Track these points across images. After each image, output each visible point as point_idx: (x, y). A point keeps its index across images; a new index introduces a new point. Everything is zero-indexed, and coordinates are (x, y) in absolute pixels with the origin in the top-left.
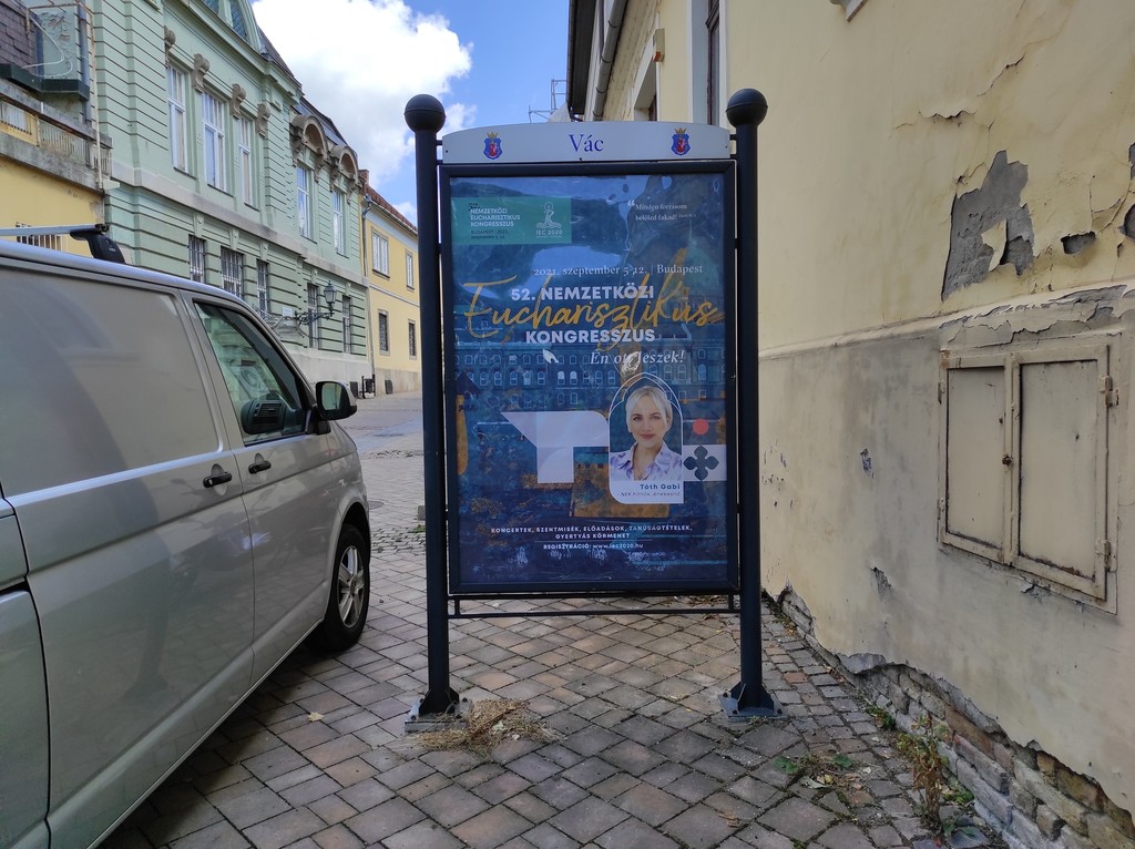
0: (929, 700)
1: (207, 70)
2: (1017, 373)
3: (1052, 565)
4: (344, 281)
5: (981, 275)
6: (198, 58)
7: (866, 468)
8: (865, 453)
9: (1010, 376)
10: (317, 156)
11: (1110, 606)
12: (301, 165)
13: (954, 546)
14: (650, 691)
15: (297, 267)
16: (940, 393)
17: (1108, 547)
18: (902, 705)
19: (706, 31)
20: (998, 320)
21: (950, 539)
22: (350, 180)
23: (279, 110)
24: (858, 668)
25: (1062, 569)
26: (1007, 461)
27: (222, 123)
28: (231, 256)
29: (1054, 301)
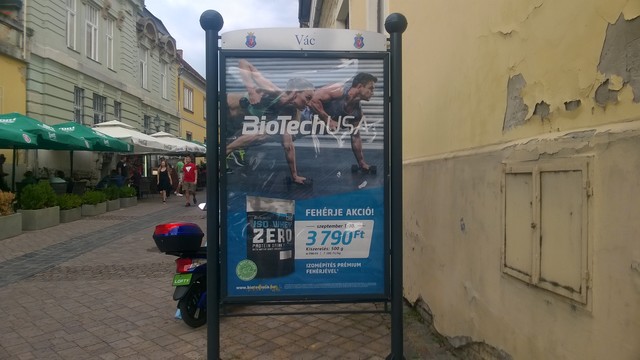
2: (539, 176)
3: (559, 286)
4: (166, 114)
5: (522, 121)
7: (463, 229)
8: (462, 220)
9: (536, 177)
10: (152, 41)
11: (588, 308)
13: (508, 273)
15: (138, 105)
16: (501, 187)
17: (588, 274)
20: (532, 147)
21: (507, 270)
22: (171, 56)
23: (131, 15)
24: (457, 344)
26: (533, 226)
27: (97, 22)
28: (99, 99)
29: (560, 137)
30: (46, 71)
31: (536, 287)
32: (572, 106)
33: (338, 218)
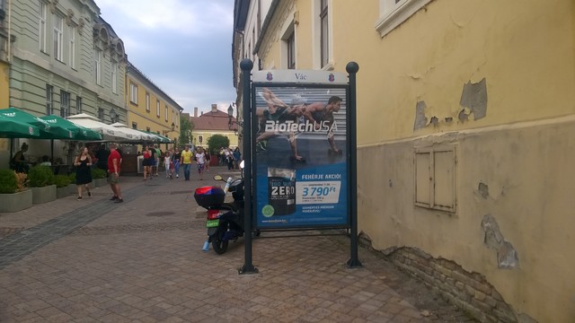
1: (58, 2)
2: (433, 154)
3: (443, 206)
5: (424, 126)
7: (391, 185)
8: (390, 181)
9: (431, 156)
10: (105, 44)
11: (456, 214)
15: (95, 100)
16: (414, 161)
17: (456, 197)
18: (403, 261)
19: (320, 19)
21: (417, 204)
22: (120, 56)
23: (89, 22)
25: (446, 207)
26: (431, 179)
27: (62, 28)
28: (65, 95)
29: (443, 135)
30: (25, 71)
31: (432, 209)
32: (449, 120)
33: (320, 180)
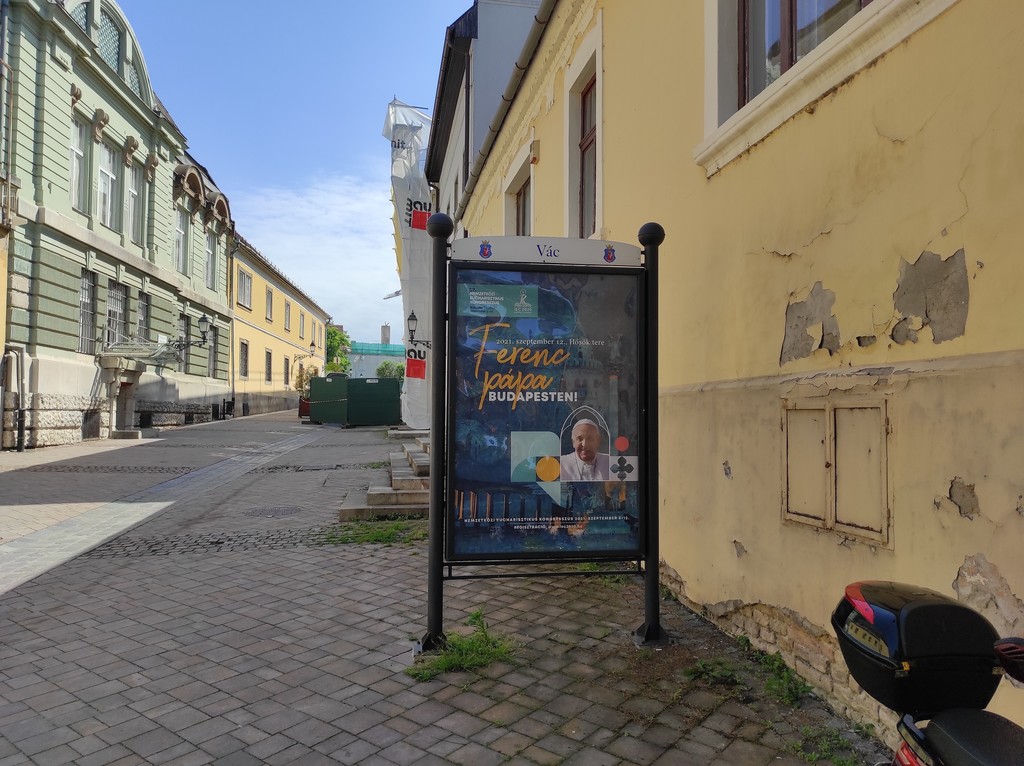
0: (776, 625)
1: (106, 122)
2: (832, 413)
3: (857, 526)
4: (213, 313)
5: (806, 352)
6: (99, 114)
7: (726, 474)
8: (725, 464)
9: (828, 416)
10: (195, 202)
11: (890, 546)
12: (180, 208)
13: (793, 519)
14: (579, 633)
15: (173, 299)
16: (782, 425)
17: (889, 511)
18: (756, 632)
19: (579, 151)
20: (820, 381)
21: (789, 516)
22: (221, 224)
23: (165, 160)
24: (721, 612)
25: (862, 528)
26: (828, 465)
27: (115, 170)
28: (117, 288)
29: (854, 373)
30: (40, 245)
31: (829, 530)
32: (865, 341)
